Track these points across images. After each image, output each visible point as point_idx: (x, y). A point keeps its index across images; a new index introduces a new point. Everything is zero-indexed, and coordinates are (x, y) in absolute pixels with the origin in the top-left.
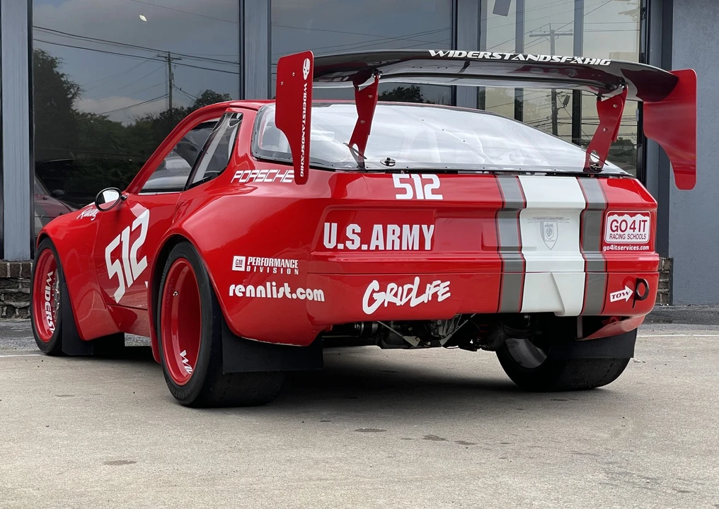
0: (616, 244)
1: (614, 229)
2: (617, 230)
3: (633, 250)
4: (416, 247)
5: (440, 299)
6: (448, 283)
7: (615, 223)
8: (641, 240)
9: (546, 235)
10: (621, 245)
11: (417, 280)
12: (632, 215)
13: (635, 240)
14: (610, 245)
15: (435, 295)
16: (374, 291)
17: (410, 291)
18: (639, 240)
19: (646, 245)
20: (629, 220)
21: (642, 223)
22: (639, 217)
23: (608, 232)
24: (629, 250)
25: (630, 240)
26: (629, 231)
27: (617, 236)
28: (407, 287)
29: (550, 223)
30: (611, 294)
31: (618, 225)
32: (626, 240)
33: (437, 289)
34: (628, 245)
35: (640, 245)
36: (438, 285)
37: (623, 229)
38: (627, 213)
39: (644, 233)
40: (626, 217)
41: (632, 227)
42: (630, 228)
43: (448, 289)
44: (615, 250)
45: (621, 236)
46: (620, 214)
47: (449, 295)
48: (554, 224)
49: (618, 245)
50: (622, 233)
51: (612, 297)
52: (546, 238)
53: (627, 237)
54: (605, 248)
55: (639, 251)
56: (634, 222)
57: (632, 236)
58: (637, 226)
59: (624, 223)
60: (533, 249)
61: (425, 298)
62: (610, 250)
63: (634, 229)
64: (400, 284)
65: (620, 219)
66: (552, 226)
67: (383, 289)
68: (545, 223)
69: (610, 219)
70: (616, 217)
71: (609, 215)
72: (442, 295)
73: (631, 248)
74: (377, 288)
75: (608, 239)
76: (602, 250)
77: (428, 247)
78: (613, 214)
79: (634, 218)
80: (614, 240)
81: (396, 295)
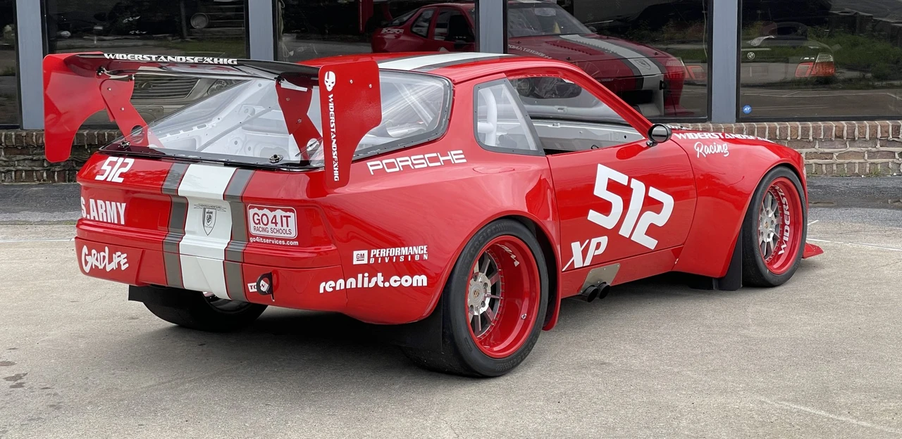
0: (261, 237)
1: (257, 222)
2: (259, 223)
3: (279, 245)
4: (116, 222)
5: (123, 268)
6: (125, 255)
7: (256, 217)
8: (286, 235)
9: (206, 221)
10: (266, 238)
11: (107, 249)
12: (272, 210)
13: (278, 235)
14: (255, 237)
15: (119, 263)
16: (86, 255)
17: (104, 257)
18: (282, 235)
19: (293, 240)
20: (271, 215)
21: (284, 219)
22: (279, 213)
23: (252, 225)
24: (274, 244)
25: (273, 234)
26: (271, 226)
27: (261, 229)
28: (102, 254)
29: (211, 210)
30: (249, 285)
31: (260, 218)
32: (270, 234)
33: (119, 259)
34: (272, 238)
35: (286, 240)
36: (119, 256)
37: (265, 223)
38: (267, 208)
39: (288, 229)
40: (266, 211)
41: (274, 221)
42: (272, 223)
43: (126, 260)
44: (261, 243)
45: (264, 230)
46: (260, 208)
47: (127, 265)
48: (214, 211)
49: (263, 237)
50: (264, 227)
51: (250, 288)
52: (205, 224)
53: (270, 231)
54: (252, 240)
55: (285, 245)
56: (275, 216)
57: (275, 231)
58: (279, 220)
59: (264, 217)
60: (193, 233)
61: (113, 266)
62: (256, 242)
63: (276, 223)
64: (99, 252)
65: (261, 213)
66: (211, 213)
67: (90, 254)
68: (207, 210)
69: (251, 212)
70: (256, 210)
71: (251, 208)
72: (124, 264)
73: (276, 242)
74: (87, 253)
75: (252, 231)
76: (249, 241)
77: (123, 222)
78: (253, 207)
79: (274, 213)
80: (258, 232)
81: (97, 259)
